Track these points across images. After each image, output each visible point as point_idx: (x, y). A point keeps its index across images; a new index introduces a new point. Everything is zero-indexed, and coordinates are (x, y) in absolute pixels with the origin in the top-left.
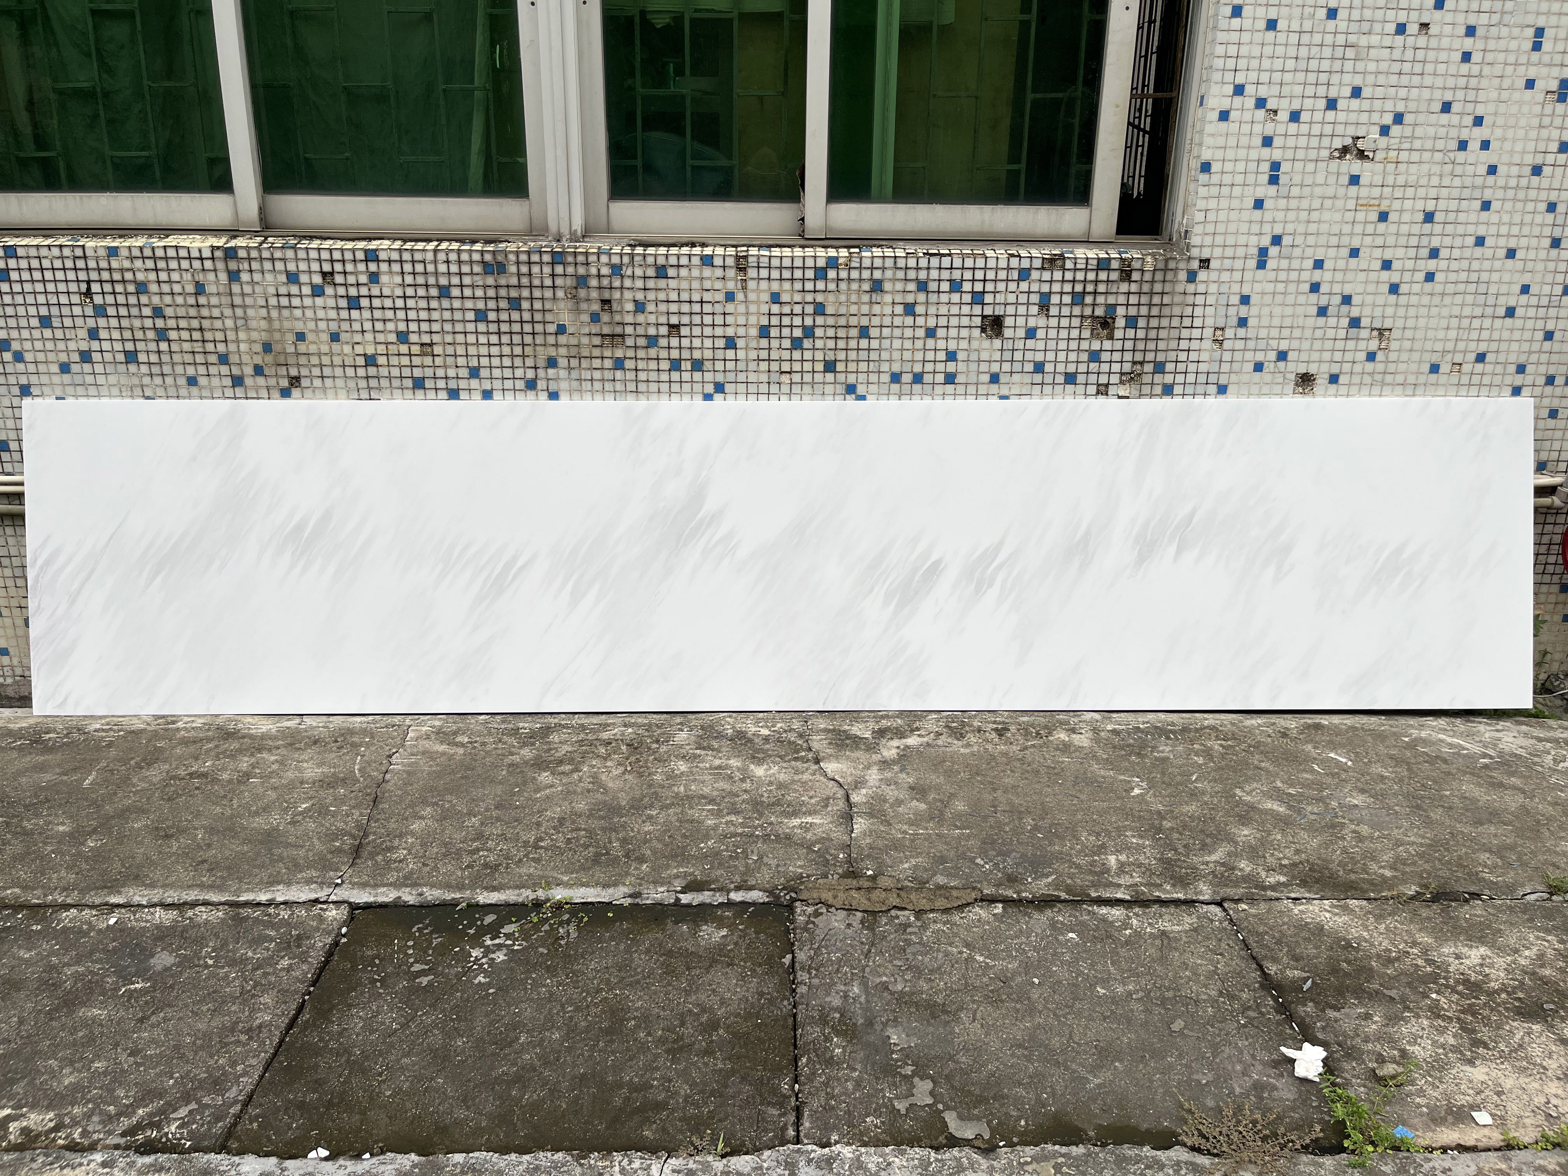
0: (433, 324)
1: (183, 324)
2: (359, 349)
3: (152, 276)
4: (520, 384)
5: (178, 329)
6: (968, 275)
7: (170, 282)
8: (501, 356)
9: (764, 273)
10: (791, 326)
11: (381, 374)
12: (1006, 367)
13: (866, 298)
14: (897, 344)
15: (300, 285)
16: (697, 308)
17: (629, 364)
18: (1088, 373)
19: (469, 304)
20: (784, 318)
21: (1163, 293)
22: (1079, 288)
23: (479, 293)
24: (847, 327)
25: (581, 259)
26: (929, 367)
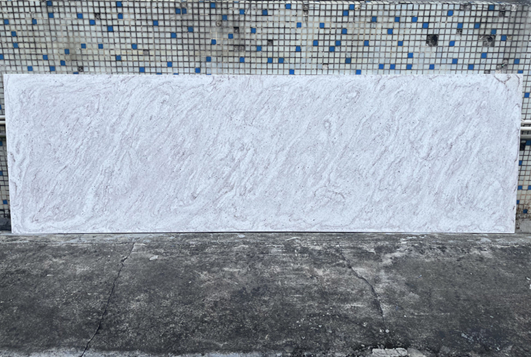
0: (150, 40)
1: (26, 40)
2: (113, 53)
3: (11, 16)
4: (192, 70)
5: (24, 42)
6: (421, 13)
7: (20, 19)
8: (183, 56)
9: (317, 13)
10: (330, 40)
11: (124, 65)
12: (438, 61)
13: (368, 25)
14: (383, 49)
15: (83, 19)
16: (282, 31)
17: (247, 60)
18: (480, 64)
19: (168, 29)
20: (326, 36)
21: (520, 23)
22: (478, 20)
23: (173, 24)
24: (358, 40)
25: (224, 6)
26: (399, 61)
